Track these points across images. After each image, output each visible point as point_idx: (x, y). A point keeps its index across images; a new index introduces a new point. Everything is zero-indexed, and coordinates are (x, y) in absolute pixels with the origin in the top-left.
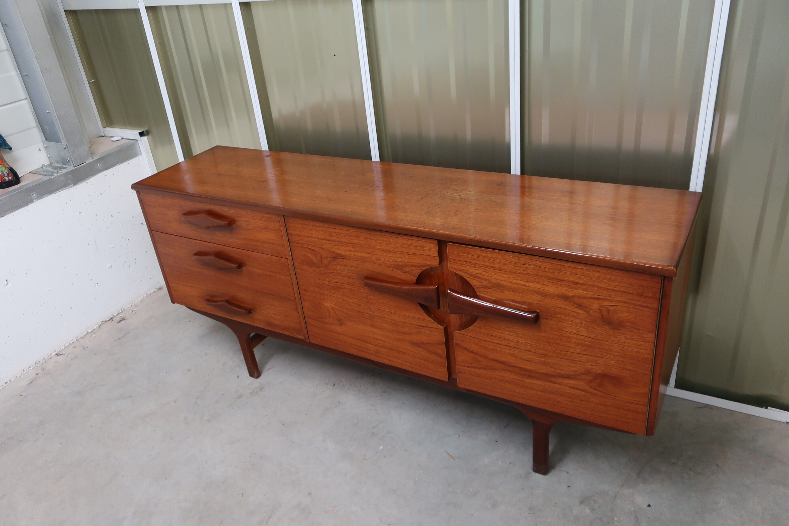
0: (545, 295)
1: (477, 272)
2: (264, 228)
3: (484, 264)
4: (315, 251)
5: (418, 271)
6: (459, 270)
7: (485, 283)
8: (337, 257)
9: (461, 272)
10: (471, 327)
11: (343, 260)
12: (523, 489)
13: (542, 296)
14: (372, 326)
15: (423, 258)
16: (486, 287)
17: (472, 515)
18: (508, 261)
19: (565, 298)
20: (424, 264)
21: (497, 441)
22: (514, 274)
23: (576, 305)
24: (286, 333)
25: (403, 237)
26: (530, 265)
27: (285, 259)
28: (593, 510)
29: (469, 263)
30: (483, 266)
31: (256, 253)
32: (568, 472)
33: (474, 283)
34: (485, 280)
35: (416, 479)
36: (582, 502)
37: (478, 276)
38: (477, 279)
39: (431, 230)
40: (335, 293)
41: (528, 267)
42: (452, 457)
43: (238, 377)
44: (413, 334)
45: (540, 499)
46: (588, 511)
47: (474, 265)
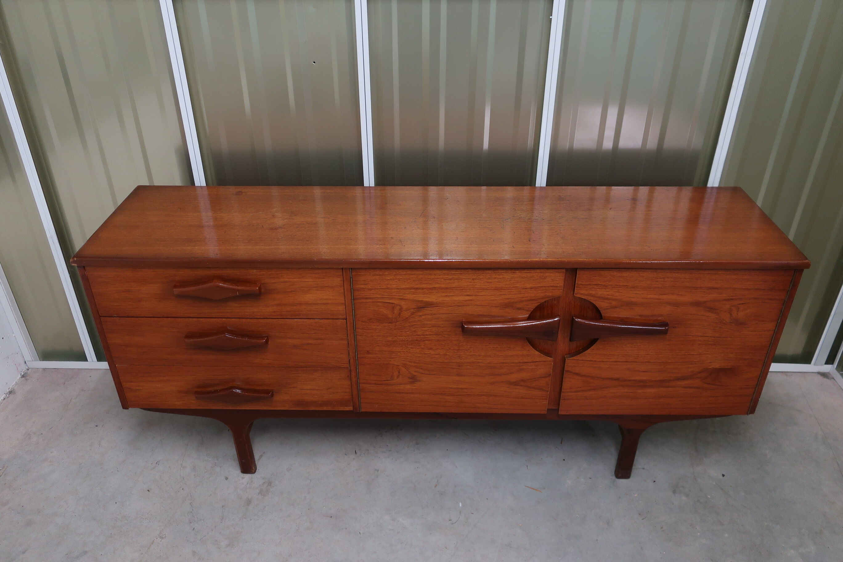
0: (676, 304)
1: (608, 293)
2: (314, 287)
3: (618, 284)
4: (393, 304)
5: (534, 305)
6: (587, 295)
7: (614, 303)
8: (423, 306)
9: (588, 297)
10: (589, 351)
11: (433, 308)
12: (620, 497)
13: (674, 306)
14: (458, 375)
15: (543, 290)
16: (615, 307)
17: (597, 540)
18: (646, 277)
19: (697, 304)
20: (543, 296)
21: (564, 460)
22: (649, 289)
23: (707, 309)
24: (325, 409)
25: (522, 272)
26: (668, 278)
27: (342, 320)
28: (687, 496)
29: (600, 286)
30: (616, 286)
31: (295, 320)
32: (644, 469)
33: (600, 305)
34: (615, 300)
35: (520, 525)
36: (674, 492)
37: (608, 297)
38: (606, 301)
39: (560, 259)
40: (412, 348)
41: (665, 280)
42: (536, 490)
43: (227, 479)
44: (513, 373)
45: (641, 502)
46: (684, 498)
47: (606, 287)
